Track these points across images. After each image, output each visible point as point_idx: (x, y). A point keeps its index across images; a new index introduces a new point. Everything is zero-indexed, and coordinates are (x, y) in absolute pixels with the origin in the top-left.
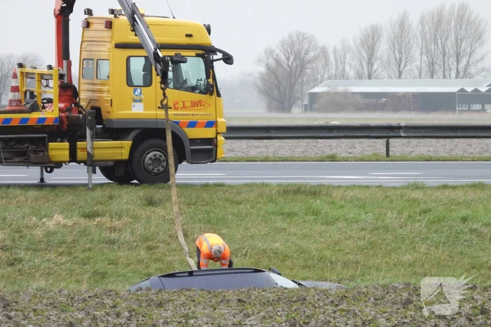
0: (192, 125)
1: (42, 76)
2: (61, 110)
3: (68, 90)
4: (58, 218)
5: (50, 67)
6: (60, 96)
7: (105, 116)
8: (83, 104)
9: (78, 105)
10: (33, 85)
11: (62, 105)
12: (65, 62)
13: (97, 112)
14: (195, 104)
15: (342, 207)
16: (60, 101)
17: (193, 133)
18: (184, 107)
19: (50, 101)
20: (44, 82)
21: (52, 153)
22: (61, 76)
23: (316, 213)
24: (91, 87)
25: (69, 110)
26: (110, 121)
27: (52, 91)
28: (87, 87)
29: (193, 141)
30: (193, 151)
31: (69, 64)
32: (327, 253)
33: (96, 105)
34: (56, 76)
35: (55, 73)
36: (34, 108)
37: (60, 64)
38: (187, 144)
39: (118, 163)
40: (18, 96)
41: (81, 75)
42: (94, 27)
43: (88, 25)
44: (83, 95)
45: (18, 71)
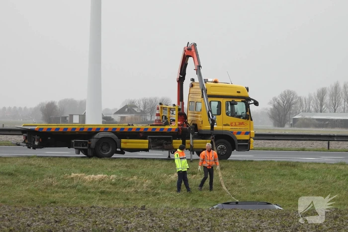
0: (239, 133)
1: (170, 109)
2: (179, 125)
3: (182, 116)
5: (174, 105)
7: (199, 128)
8: (189, 122)
10: (166, 113)
11: (179, 123)
12: (181, 103)
13: (195, 126)
14: (240, 124)
15: (307, 172)
16: (178, 121)
17: (239, 137)
18: (235, 125)
19: (174, 120)
20: (171, 112)
21: (174, 145)
22: (179, 109)
23: (295, 175)
24: (193, 114)
25: (182, 125)
26: (201, 130)
27: (175, 116)
28: (191, 114)
29: (239, 141)
30: (238, 145)
31: (183, 104)
33: (195, 123)
34: (177, 110)
35: (176, 108)
36: (167, 124)
37: (179, 104)
38: (236, 142)
40: (159, 118)
41: (189, 109)
42: (195, 87)
43: (192, 86)
44: (189, 118)
45: (160, 106)
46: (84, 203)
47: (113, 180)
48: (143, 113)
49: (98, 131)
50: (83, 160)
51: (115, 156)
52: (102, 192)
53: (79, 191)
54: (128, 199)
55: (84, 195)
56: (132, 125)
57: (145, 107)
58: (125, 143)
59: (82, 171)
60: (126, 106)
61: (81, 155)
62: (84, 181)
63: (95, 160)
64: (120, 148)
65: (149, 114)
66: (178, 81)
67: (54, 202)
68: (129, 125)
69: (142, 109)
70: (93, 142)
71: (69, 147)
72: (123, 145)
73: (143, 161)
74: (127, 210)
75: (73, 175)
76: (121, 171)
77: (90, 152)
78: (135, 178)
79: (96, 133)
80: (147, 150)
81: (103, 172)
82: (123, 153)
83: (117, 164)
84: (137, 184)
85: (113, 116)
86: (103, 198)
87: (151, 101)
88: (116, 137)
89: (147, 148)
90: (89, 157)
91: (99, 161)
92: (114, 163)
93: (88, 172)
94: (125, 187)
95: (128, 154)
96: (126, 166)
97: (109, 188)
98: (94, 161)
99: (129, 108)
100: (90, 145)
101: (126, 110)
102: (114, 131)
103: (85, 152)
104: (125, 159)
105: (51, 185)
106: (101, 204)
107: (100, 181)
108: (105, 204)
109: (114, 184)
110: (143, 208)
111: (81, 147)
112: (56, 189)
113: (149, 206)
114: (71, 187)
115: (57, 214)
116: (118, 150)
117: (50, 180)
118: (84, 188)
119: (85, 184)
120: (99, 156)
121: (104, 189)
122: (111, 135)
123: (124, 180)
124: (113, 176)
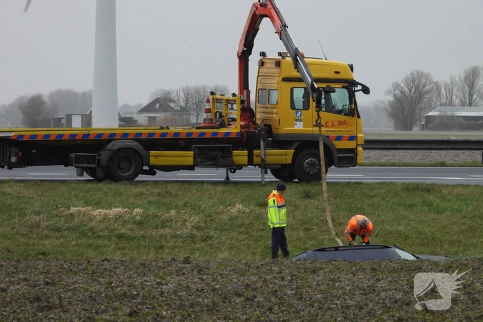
0: (339, 138)
1: (228, 101)
2: (242, 127)
3: (247, 112)
4: (239, 206)
5: (234, 95)
6: (241, 116)
7: (274, 131)
8: (258, 122)
9: (254, 123)
10: (221, 108)
11: (243, 123)
12: (245, 91)
13: (268, 129)
14: (341, 123)
15: (449, 200)
16: (241, 121)
17: (340, 145)
18: (333, 126)
19: (234, 120)
20: (230, 106)
21: (234, 158)
22: (242, 102)
23: (430, 204)
24: (264, 110)
25: (248, 126)
26: (279, 135)
27: (235, 112)
28: (261, 110)
29: (340, 151)
30: (339, 157)
31: (249, 93)
32: (438, 235)
33: (268, 123)
34: (238, 102)
35: (238, 99)
36: (222, 125)
37: (241, 92)
38: (335, 152)
39: (284, 166)
40: (210, 116)
41: (257, 101)
42: (267, 65)
43: (262, 64)
44: (258, 116)
45: (211, 97)
46: (91, 253)
47: (138, 217)
48: (184, 110)
49: (112, 138)
50: (88, 186)
51: (141, 178)
52: (121, 237)
53: (83, 234)
54: (161, 247)
55: (92, 241)
56: (168, 128)
57: (187, 101)
58: (157, 156)
59: (87, 204)
60: (157, 101)
61: (86, 177)
62: (91, 219)
63: (109, 185)
64: (148, 165)
65: (194, 112)
66: (240, 57)
67: (44, 254)
68: (162, 128)
69: (182, 104)
70: (104, 156)
71: (66, 165)
72: (152, 161)
73: (186, 186)
74: (160, 264)
75: (73, 210)
76: (150, 203)
77: (100, 173)
78: (173, 212)
79: (109, 141)
80: (191, 168)
81: (122, 204)
82: (154, 173)
83: (144, 191)
84: (176, 222)
85: (136, 117)
86: (121, 245)
87: (197, 91)
88: (142, 148)
89: (192, 163)
90: (98, 180)
91: (114, 186)
92: (139, 189)
93: (98, 204)
94: (156, 227)
95: (160, 176)
96: (159, 194)
97: (131, 230)
98: (106, 186)
99: (161, 103)
100: (99, 161)
101: (157, 105)
102: (138, 138)
103: (92, 172)
104: (156, 182)
105: (38, 226)
106: (117, 256)
107: (116, 219)
108: (125, 255)
109: (139, 224)
110: (186, 261)
111: (86, 165)
112: (45, 232)
113: (197, 258)
114: (69, 229)
115: (48, 272)
116: (146, 168)
117: (37, 218)
118: (91, 230)
119: (93, 224)
120: (116, 179)
121: (123, 231)
122: (134, 144)
123: (155, 216)
124: (138, 210)
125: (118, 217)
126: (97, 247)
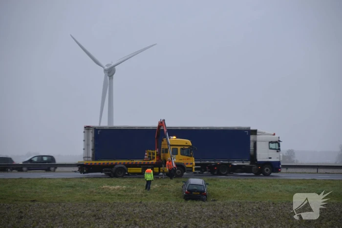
0: (187, 164)
1: (152, 152)
2: (157, 160)
4: (156, 185)
6: (157, 157)
8: (162, 159)
14: (188, 159)
17: (187, 166)
18: (185, 160)
21: (155, 170)
23: (216, 185)
25: (159, 160)
30: (187, 170)
33: (165, 159)
34: (156, 153)
36: (151, 160)
38: (186, 168)
40: (147, 157)
42: (164, 141)
44: (162, 157)
46: (110, 201)
47: (124, 189)
51: (125, 176)
52: (119, 195)
53: (107, 195)
54: (132, 198)
55: (110, 196)
56: (133, 161)
59: (108, 185)
62: (110, 189)
64: (127, 172)
67: (94, 201)
70: (114, 169)
71: (101, 172)
72: (129, 171)
74: (132, 203)
75: (104, 187)
76: (128, 184)
77: (112, 175)
78: (135, 187)
79: (115, 165)
81: (119, 185)
82: (129, 175)
84: (136, 190)
86: (119, 198)
88: (125, 167)
89: (141, 172)
91: (117, 179)
93: (112, 185)
94: (130, 192)
97: (122, 193)
100: (112, 171)
102: (124, 164)
103: (109, 175)
105: (93, 192)
106: (118, 201)
108: (120, 201)
109: (125, 191)
110: (141, 203)
111: (108, 173)
112: (95, 194)
113: (144, 202)
114: (102, 193)
115: (97, 207)
116: (126, 173)
117: (92, 189)
118: (110, 193)
119: (110, 191)
120: (117, 177)
121: (120, 193)
122: (123, 166)
123: (129, 188)
124: (124, 187)
125: (118, 189)
126: (112, 198)
